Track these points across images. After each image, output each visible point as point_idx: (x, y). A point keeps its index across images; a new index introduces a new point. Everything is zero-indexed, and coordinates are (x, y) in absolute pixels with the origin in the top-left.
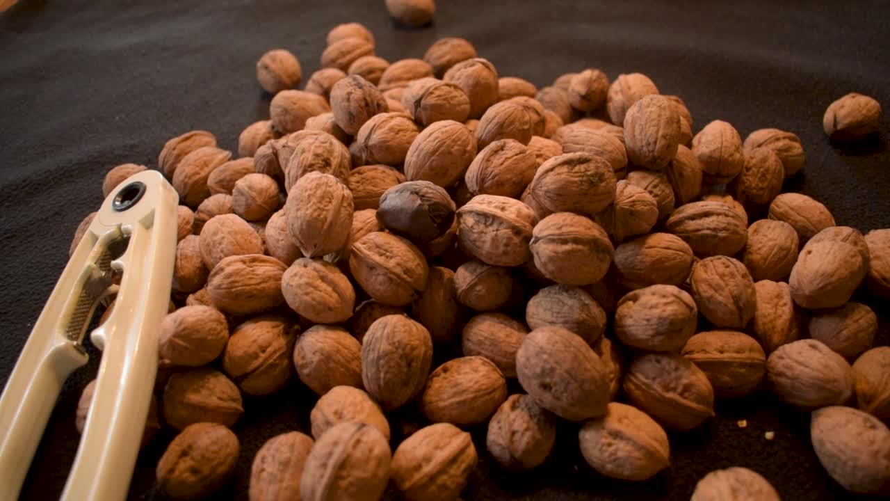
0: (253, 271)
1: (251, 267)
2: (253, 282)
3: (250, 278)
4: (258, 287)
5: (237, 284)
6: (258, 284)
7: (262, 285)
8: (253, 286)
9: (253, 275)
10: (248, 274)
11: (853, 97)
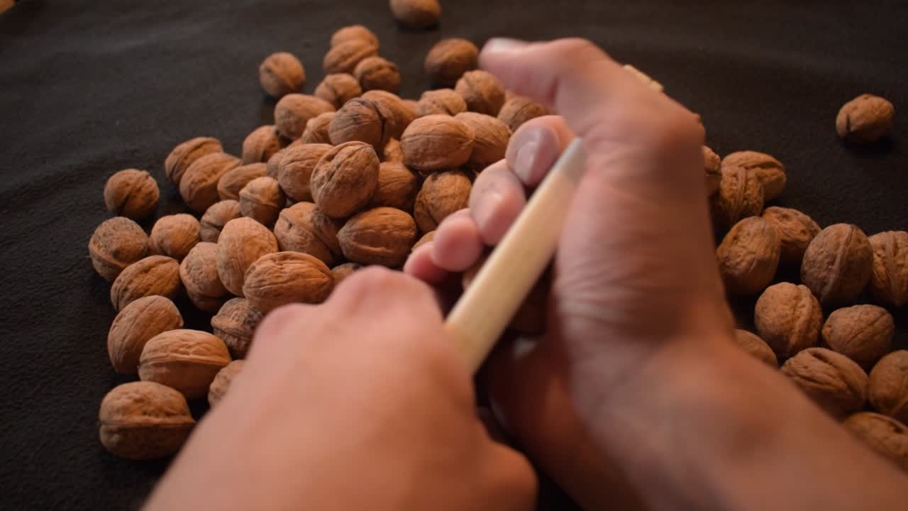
0: (282, 269)
1: (281, 265)
2: (280, 280)
3: (278, 277)
4: (285, 285)
5: (264, 283)
6: (286, 282)
7: (289, 283)
8: (280, 285)
9: (282, 273)
10: (276, 272)
11: (866, 99)
